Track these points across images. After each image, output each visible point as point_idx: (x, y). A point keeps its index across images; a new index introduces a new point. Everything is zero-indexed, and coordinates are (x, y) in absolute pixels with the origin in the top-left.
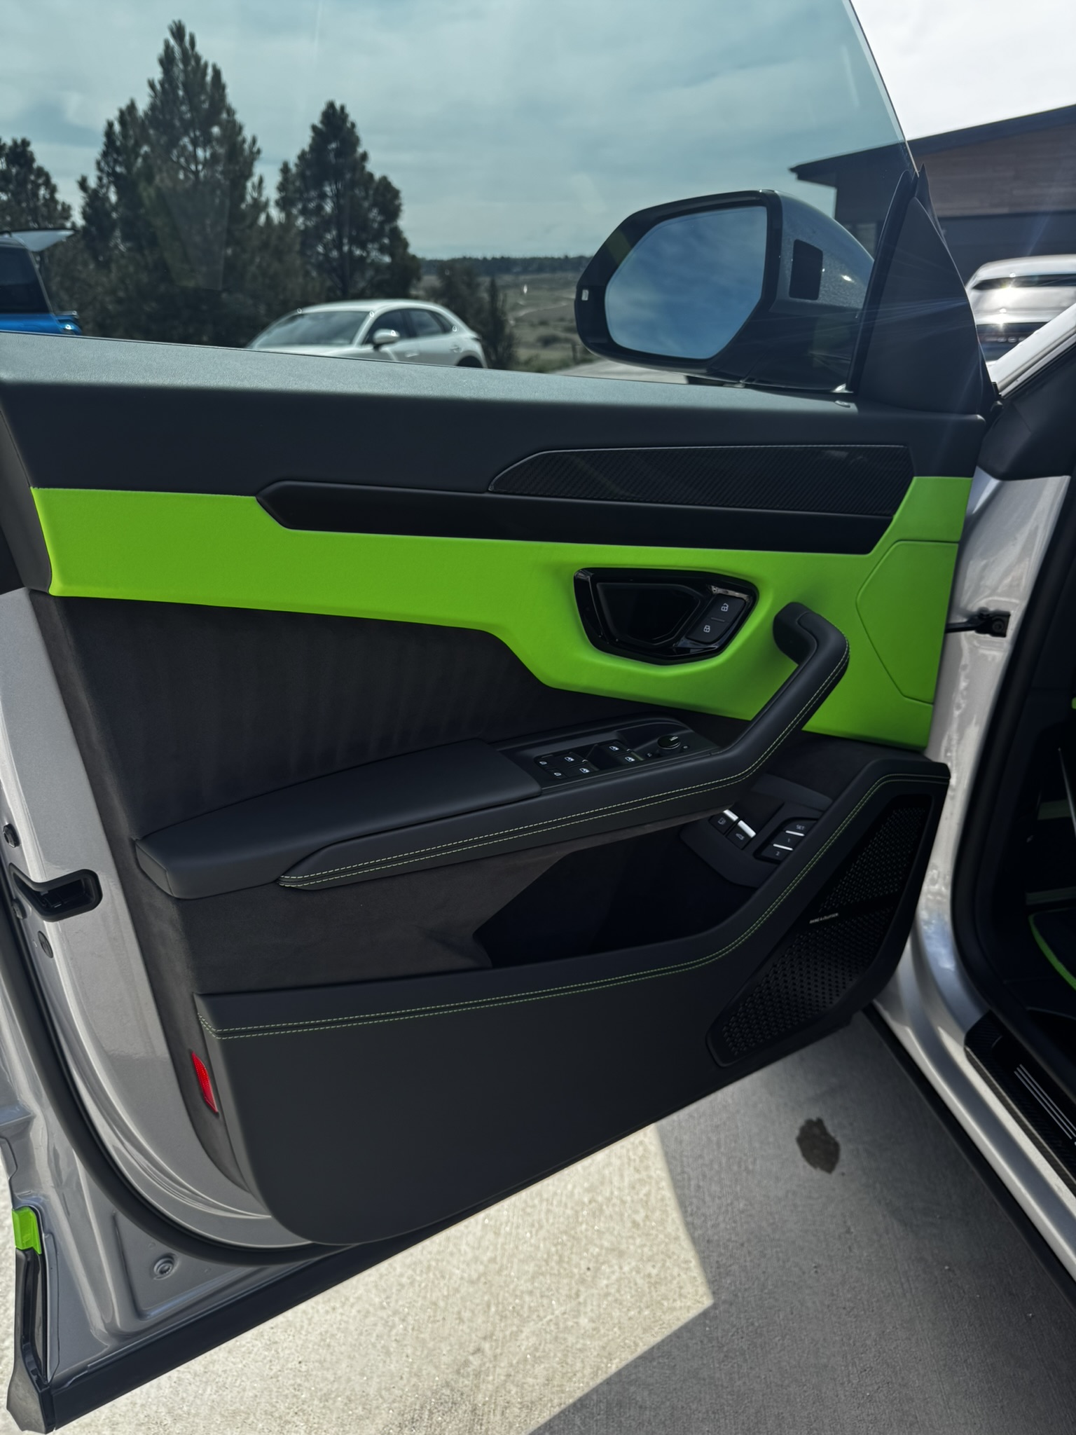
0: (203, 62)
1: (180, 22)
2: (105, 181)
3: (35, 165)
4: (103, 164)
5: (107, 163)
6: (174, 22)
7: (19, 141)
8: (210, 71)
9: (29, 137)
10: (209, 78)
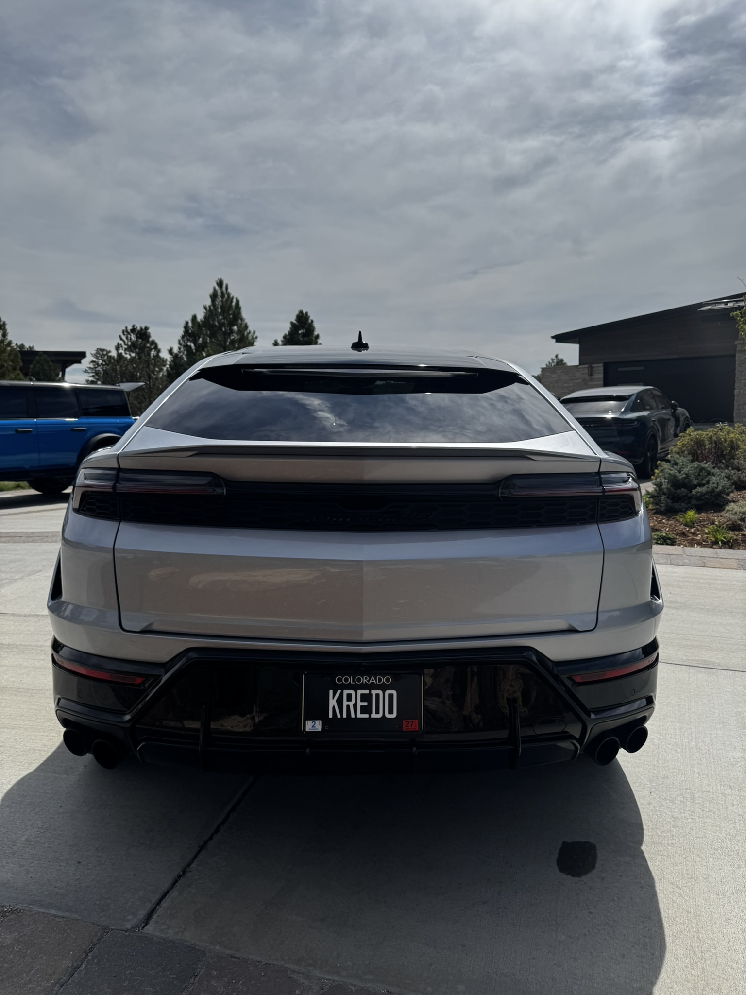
0: (231, 296)
1: (221, 279)
2: (182, 349)
3: (150, 339)
4: (181, 341)
5: (184, 341)
6: (219, 279)
7: (143, 328)
8: (234, 300)
9: (148, 326)
10: (234, 304)
